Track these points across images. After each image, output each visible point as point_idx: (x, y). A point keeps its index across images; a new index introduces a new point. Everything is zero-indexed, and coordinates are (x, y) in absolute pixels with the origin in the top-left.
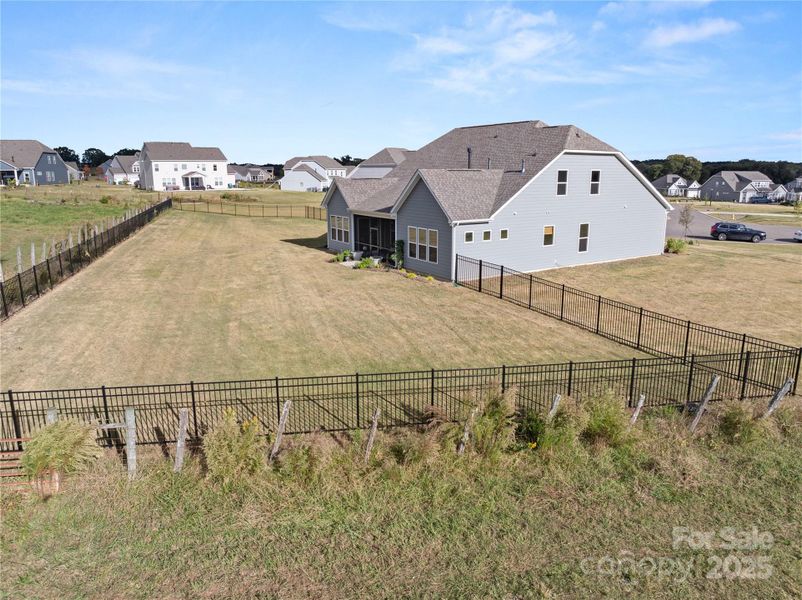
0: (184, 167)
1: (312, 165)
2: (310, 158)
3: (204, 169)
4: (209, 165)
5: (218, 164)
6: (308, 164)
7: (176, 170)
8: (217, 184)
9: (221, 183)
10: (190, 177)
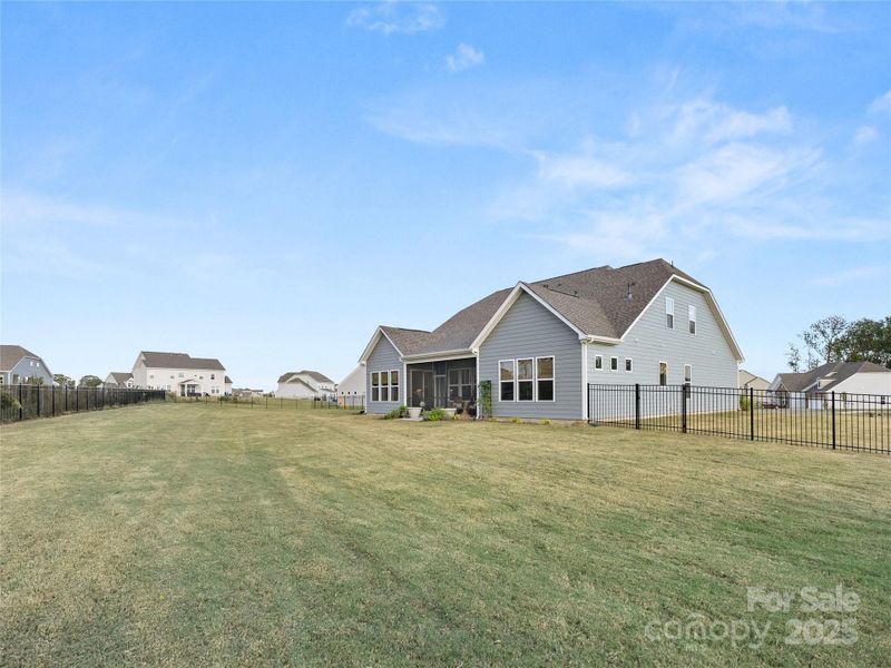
0: (181, 376)
1: (305, 378)
2: (303, 373)
3: (201, 378)
4: (207, 374)
5: (215, 373)
6: (301, 377)
7: (172, 377)
8: (213, 391)
9: (218, 391)
10: (186, 384)
